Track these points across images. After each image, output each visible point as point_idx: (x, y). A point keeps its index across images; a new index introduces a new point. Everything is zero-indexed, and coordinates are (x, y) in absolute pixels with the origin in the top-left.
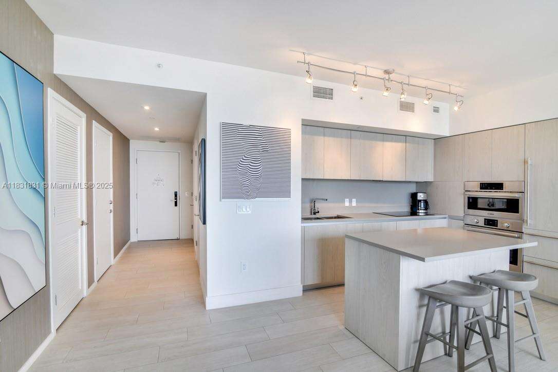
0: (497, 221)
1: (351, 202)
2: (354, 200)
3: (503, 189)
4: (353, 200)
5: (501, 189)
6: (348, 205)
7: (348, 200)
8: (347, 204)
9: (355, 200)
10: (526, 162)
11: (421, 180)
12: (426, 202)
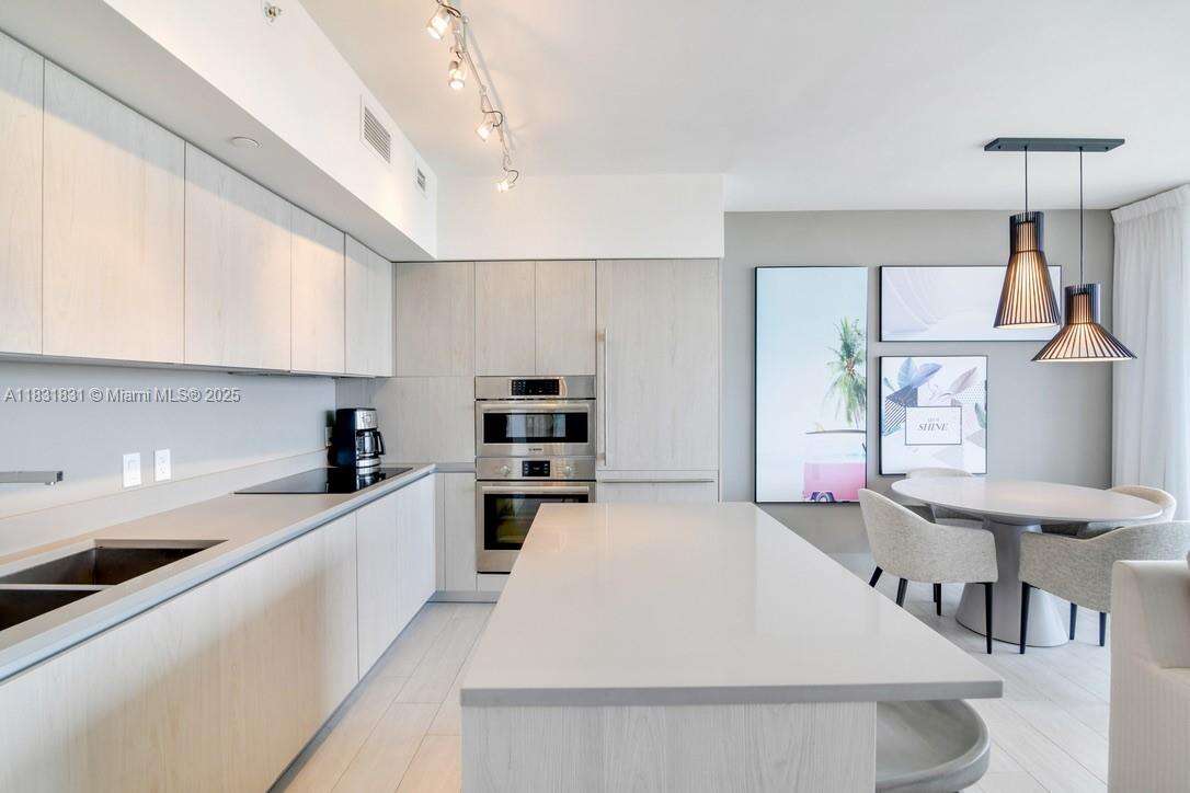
0: (548, 462)
1: (149, 464)
2: (164, 457)
3: (558, 394)
4: (159, 453)
5: (555, 394)
6: (138, 481)
7: (136, 456)
8: (132, 477)
9: (167, 452)
10: (598, 337)
11: (373, 374)
12: (376, 434)
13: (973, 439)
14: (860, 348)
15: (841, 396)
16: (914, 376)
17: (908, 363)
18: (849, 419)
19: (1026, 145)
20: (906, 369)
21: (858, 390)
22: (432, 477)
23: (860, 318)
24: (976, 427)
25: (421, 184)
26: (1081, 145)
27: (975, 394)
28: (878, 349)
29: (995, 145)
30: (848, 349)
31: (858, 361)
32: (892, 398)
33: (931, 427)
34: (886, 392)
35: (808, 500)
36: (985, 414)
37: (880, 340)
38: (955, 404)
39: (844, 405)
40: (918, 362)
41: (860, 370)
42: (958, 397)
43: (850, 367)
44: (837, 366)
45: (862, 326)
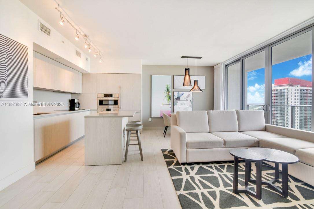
0: (110, 109)
3: (112, 97)
10: (119, 87)
11: (78, 93)
12: (79, 104)
13: (190, 106)
14: (170, 90)
15: (167, 98)
16: (180, 95)
17: (179, 93)
18: (168, 102)
19: (187, 57)
20: (178, 94)
21: (170, 97)
22: (89, 111)
23: (170, 84)
24: (190, 104)
25: (87, 60)
26: (196, 58)
27: (190, 98)
28: (173, 90)
29: (183, 57)
30: (168, 90)
31: (170, 92)
32: (176, 99)
33: (183, 104)
34: (175, 98)
35: (161, 117)
36: (192, 101)
37: (174, 88)
38: (187, 100)
39: (167, 100)
40: (180, 93)
41: (170, 94)
42: (187, 99)
43: (168, 93)
44: (166, 93)
45: (170, 86)
